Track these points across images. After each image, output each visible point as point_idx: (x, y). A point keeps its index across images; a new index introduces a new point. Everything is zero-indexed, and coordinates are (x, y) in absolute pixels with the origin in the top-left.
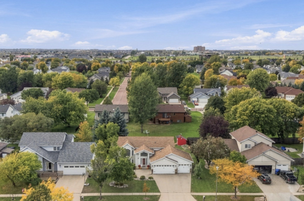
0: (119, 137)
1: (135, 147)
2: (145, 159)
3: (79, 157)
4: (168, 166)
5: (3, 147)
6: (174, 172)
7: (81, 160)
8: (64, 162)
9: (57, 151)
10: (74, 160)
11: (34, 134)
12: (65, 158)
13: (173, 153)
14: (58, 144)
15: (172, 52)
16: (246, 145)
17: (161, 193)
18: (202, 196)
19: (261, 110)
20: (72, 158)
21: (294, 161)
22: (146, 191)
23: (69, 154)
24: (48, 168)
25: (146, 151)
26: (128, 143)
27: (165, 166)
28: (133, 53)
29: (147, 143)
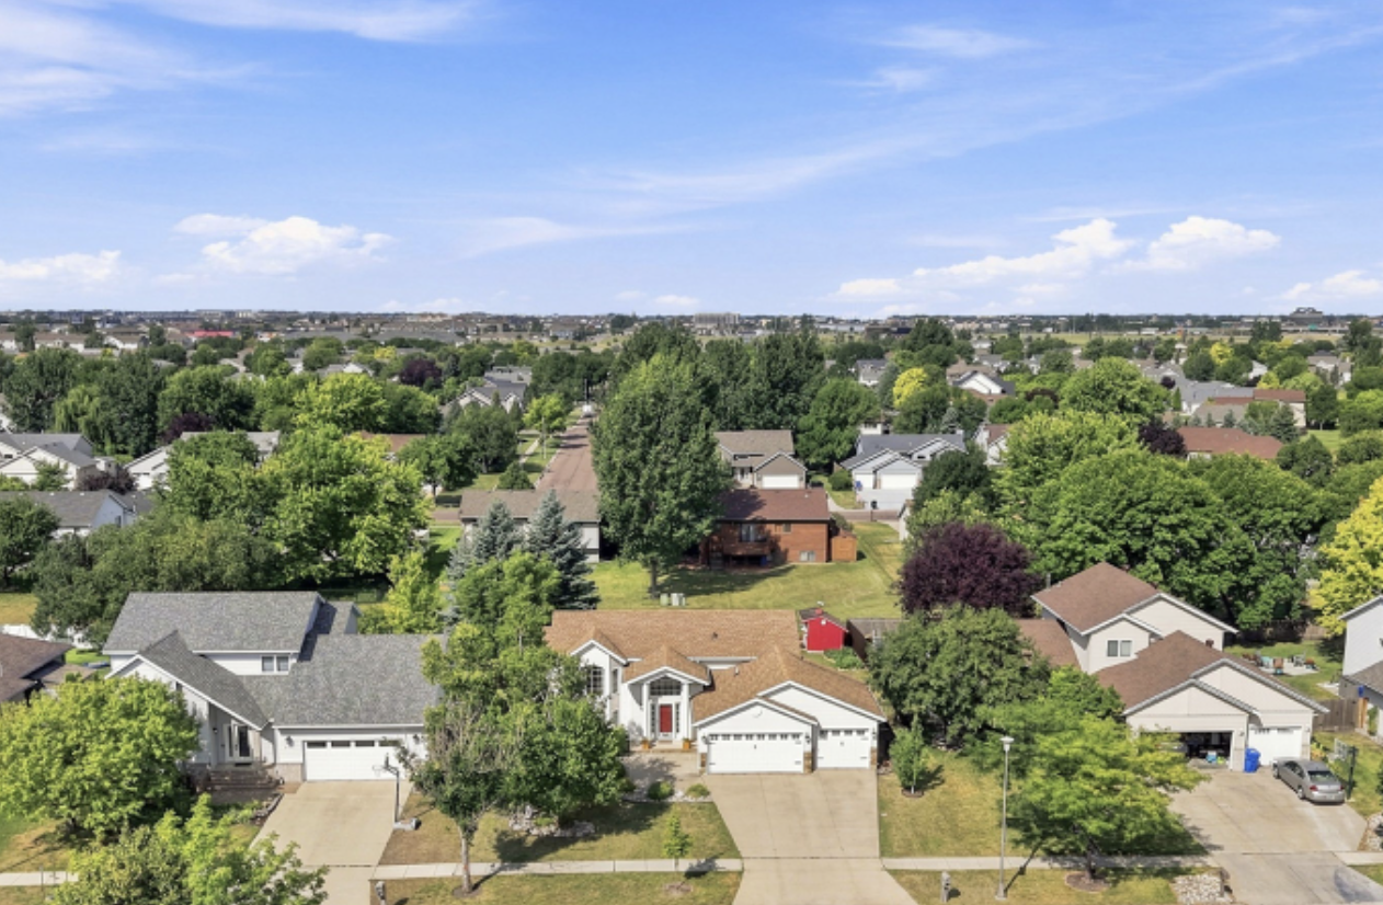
0: (557, 615)
1: (624, 657)
2: (669, 706)
3: (377, 700)
4: (773, 736)
5: (46, 661)
6: (798, 763)
7: (382, 716)
8: (305, 722)
9: (275, 677)
10: (351, 714)
11: (176, 599)
12: (309, 707)
13: (793, 679)
14: (282, 645)
15: (764, 322)
16: (1110, 642)
17: (746, 862)
18: (936, 874)
19: (1157, 495)
20: (344, 703)
21: (1326, 710)
22: (678, 854)
23: (329, 688)
24: (237, 752)
25: (675, 674)
26: (594, 638)
27: (761, 736)
28: (620, 322)
29: (681, 639)
